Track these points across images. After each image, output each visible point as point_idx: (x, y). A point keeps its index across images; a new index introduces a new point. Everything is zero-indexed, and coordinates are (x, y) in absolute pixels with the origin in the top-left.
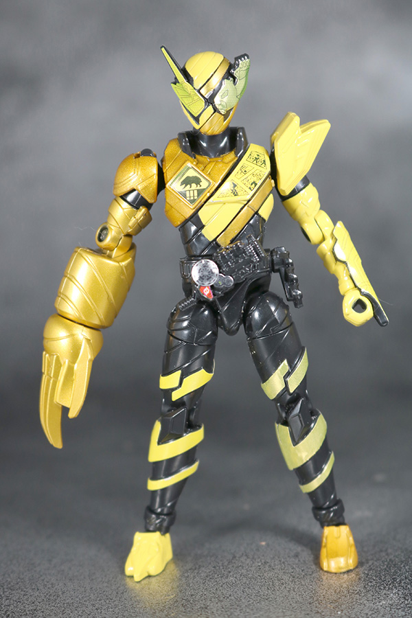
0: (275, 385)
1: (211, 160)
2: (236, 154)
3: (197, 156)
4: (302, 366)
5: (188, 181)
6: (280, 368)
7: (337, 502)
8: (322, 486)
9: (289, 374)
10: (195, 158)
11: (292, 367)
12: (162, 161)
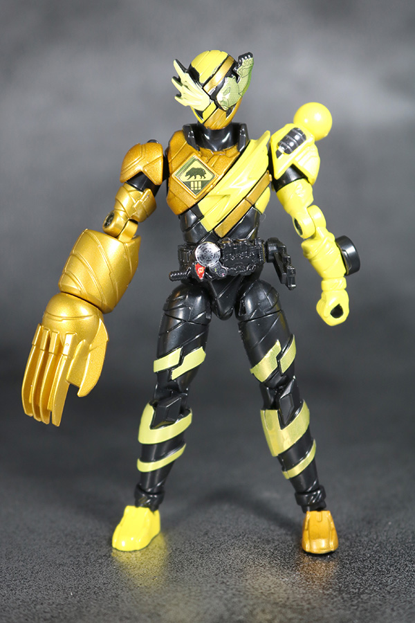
1: (215, 153)
5: (193, 173)
8: (304, 473)
9: (280, 355)
10: (199, 150)
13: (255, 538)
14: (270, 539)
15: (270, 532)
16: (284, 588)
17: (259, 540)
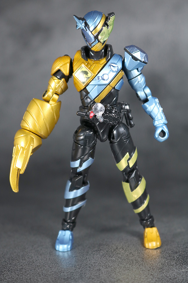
0: (123, 164)
2: (106, 59)
4: (135, 156)
6: (125, 156)
7: (151, 217)
9: (129, 159)
10: (87, 60)
11: (131, 156)
13: (170, 252)
14: (178, 251)
15: (178, 248)
16: (182, 275)
17: (172, 253)
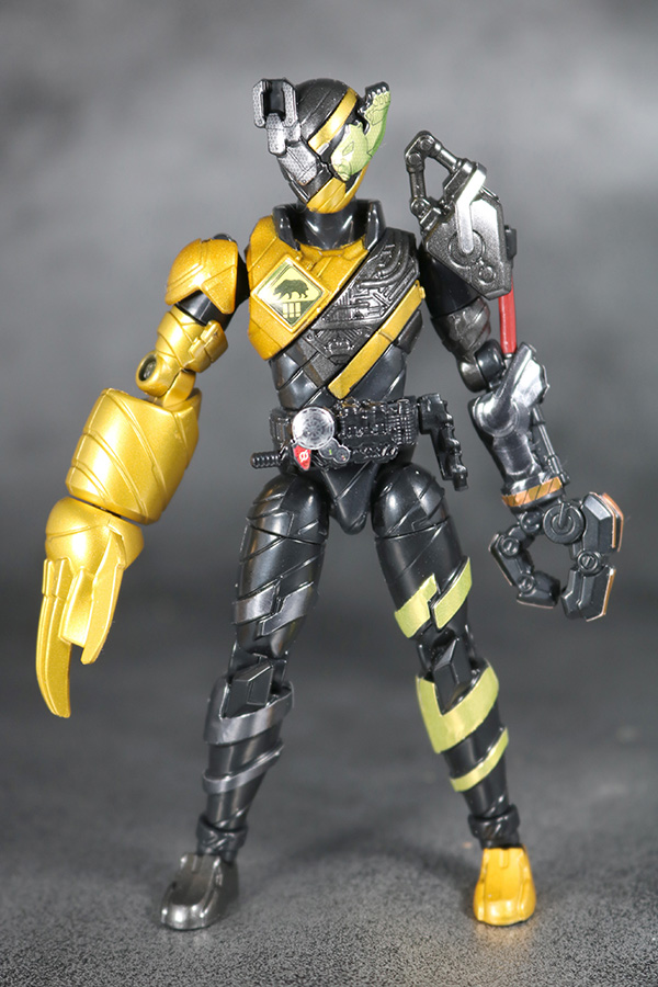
1: (325, 253)
2: (366, 245)
3: (302, 246)
4: (460, 587)
5: (287, 288)
6: (423, 587)
8: (485, 782)
10: (299, 249)
12: (246, 252)
